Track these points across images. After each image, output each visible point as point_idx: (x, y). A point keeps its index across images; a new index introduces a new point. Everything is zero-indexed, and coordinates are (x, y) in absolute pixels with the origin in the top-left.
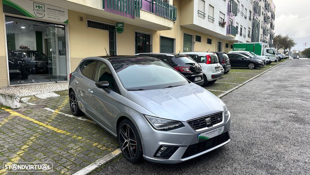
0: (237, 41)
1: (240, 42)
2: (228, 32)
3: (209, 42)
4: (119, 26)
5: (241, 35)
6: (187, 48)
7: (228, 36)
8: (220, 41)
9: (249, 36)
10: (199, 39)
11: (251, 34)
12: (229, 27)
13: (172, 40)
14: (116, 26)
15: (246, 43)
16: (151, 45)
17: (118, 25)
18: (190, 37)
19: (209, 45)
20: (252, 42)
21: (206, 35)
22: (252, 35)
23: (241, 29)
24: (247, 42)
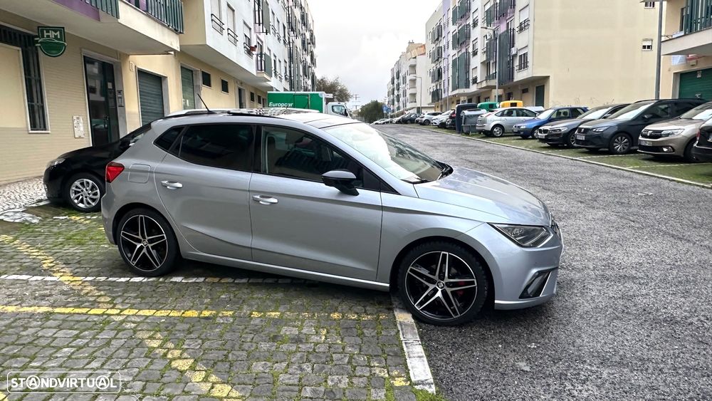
0: (271, 88)
1: (277, 90)
2: (259, 69)
3: (225, 88)
4: (48, 36)
5: (276, 75)
6: (187, 101)
7: (259, 75)
8: (241, 85)
9: (286, 79)
10: (207, 81)
11: (288, 74)
12: (259, 58)
13: (159, 80)
14: (37, 37)
15: (282, 91)
16: (120, 92)
17: (46, 34)
18: (190, 73)
19: (224, 94)
20: (291, 90)
21: (220, 71)
22: (290, 76)
23: (275, 61)
24: (285, 90)
